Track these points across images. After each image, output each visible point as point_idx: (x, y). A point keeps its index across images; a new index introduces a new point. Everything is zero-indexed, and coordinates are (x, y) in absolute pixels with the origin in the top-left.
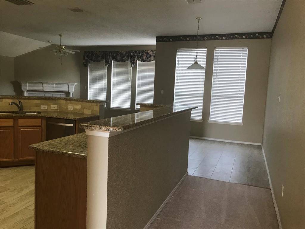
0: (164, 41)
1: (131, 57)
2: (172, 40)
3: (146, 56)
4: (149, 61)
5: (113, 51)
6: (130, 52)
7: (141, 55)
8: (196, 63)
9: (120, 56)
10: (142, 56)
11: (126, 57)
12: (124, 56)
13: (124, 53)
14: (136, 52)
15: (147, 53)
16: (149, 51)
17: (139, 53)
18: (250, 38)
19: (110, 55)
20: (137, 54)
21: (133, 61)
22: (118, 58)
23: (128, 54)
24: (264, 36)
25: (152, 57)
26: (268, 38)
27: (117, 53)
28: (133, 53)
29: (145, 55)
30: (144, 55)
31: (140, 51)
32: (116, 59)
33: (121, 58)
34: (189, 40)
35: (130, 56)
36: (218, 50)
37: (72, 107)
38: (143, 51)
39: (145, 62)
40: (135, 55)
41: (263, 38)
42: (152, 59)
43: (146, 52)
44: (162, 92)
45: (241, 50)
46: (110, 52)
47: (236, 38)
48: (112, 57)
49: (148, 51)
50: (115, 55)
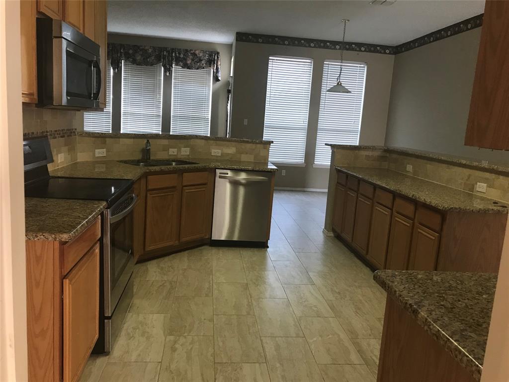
0: (250, 41)
1: (164, 59)
2: (263, 41)
3: (193, 60)
4: (198, 69)
5: (126, 45)
6: (162, 49)
7: (182, 56)
8: (339, 84)
9: (142, 55)
10: (186, 60)
11: (153, 58)
12: (150, 56)
13: (150, 51)
14: (173, 50)
15: (194, 54)
16: (197, 52)
17: (179, 54)
18: (370, 51)
19: (122, 51)
20: (175, 54)
21: (168, 66)
22: (139, 58)
23: (157, 53)
24: (386, 51)
25: (203, 62)
26: (391, 54)
27: (136, 48)
28: (168, 52)
29: (191, 57)
30: (188, 56)
31: (180, 49)
32: (133, 58)
33: (144, 59)
34: (287, 45)
35: (162, 56)
36: (328, 64)
37: (220, 151)
38: (187, 51)
39: (190, 69)
40: (172, 56)
41: (385, 53)
42: (203, 65)
43: (192, 52)
44: (246, 122)
45: (357, 67)
46: (122, 46)
47: (353, 49)
48: (124, 55)
49: (195, 51)
50: (131, 52)
